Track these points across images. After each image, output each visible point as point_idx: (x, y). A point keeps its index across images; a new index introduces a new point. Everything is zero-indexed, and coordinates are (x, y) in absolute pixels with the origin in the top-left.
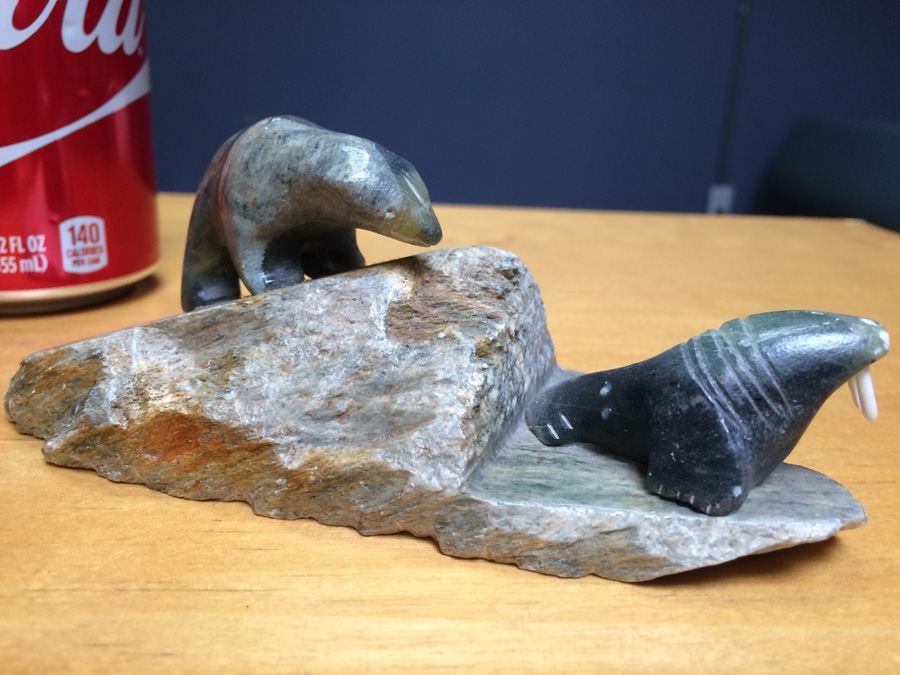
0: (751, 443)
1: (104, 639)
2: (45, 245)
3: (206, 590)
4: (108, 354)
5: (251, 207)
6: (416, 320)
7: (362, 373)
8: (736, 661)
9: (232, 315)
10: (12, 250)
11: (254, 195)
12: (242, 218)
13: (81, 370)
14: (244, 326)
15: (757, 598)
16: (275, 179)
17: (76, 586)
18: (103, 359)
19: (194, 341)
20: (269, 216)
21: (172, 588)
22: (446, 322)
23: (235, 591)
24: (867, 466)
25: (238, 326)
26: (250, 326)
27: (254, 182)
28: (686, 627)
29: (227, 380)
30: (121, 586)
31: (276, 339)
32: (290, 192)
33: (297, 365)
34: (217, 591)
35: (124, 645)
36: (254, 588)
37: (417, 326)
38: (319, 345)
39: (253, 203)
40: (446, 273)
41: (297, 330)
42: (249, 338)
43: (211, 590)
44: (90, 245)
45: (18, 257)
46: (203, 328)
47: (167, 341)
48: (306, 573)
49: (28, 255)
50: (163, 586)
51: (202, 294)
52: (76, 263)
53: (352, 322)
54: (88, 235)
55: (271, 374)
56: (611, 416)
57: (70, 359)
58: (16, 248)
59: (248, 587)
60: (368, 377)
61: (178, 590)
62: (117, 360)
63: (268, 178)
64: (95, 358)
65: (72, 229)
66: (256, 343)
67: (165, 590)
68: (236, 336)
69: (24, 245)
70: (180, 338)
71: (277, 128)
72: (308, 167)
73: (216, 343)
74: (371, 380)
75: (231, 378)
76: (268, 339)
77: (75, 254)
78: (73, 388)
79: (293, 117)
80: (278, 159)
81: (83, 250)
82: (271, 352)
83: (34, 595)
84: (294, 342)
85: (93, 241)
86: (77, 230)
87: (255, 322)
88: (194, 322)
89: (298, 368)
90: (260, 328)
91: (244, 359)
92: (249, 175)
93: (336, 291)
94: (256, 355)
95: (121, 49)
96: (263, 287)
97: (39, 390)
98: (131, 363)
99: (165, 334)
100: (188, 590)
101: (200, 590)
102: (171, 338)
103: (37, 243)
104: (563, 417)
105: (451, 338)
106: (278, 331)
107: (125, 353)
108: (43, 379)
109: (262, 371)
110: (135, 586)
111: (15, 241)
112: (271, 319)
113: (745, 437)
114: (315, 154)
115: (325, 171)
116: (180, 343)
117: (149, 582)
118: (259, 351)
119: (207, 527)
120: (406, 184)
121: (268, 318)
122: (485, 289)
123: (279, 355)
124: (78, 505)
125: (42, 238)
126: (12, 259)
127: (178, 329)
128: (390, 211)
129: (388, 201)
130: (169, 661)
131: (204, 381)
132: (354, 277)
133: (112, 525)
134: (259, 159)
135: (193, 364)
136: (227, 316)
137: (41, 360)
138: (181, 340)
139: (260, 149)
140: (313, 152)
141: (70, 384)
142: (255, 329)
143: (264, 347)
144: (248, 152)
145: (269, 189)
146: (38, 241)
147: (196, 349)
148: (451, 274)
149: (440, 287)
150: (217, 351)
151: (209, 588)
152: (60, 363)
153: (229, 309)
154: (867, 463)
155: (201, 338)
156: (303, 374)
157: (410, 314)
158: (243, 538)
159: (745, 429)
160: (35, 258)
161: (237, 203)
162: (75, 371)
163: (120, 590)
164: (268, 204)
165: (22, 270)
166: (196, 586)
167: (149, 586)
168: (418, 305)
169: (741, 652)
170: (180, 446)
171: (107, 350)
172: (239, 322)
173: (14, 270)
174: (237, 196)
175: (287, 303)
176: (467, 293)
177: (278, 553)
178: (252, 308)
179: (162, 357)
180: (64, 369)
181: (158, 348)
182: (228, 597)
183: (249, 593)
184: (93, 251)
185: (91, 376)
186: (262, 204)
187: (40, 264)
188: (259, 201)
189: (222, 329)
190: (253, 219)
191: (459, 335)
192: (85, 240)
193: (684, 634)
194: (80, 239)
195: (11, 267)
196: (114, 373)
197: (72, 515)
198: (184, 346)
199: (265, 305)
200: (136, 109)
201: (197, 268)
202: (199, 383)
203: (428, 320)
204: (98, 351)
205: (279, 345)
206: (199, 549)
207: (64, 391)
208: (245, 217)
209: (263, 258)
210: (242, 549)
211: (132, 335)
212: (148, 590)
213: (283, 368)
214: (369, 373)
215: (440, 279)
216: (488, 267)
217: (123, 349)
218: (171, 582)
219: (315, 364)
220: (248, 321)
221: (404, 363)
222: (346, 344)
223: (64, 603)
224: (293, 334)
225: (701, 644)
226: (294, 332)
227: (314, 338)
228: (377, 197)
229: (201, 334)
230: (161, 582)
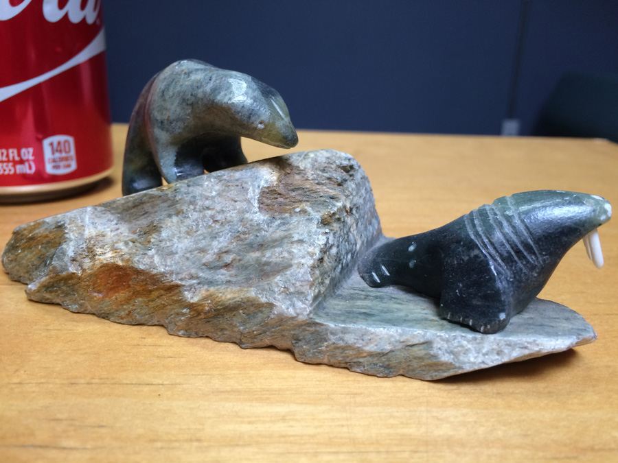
0: (513, 282)
1: (59, 416)
2: (33, 155)
3: (132, 384)
4: (69, 224)
5: (166, 122)
6: (281, 200)
7: (242, 236)
8: (500, 433)
9: (153, 197)
10: (11, 158)
11: (168, 114)
12: (160, 130)
13: (51, 235)
14: (162, 205)
15: (517, 392)
16: (183, 102)
17: (43, 380)
18: (66, 228)
19: (128, 216)
20: (178, 128)
21: (108, 382)
22: (301, 201)
23: (152, 384)
24: (600, 304)
25: (158, 205)
26: (166, 204)
27: (168, 105)
28: (465, 411)
29: (149, 242)
30: (73, 381)
31: (183, 213)
32: (192, 112)
33: (197, 231)
34: (140, 384)
35: (72, 420)
36: (165, 383)
37: (280, 204)
38: (212, 217)
39: (168, 120)
40: (302, 168)
41: (198, 207)
42: (166, 212)
43: (136, 384)
44: (64, 155)
45: (15, 163)
46: (134, 207)
47: (110, 216)
48: (201, 373)
49: (22, 162)
50: (102, 381)
51: (136, 185)
52: (55, 167)
53: (236, 201)
54: (63, 148)
55: (179, 237)
56: (415, 265)
57: (43, 228)
58: (13, 157)
59: (161, 382)
60: (246, 239)
61: (113, 384)
62: (75, 228)
63: (178, 101)
64: (60, 227)
65: (51, 144)
66: (170, 216)
67: (103, 384)
68: (156, 212)
69: (19, 155)
70: (119, 213)
71: (184, 68)
72: (205, 93)
73: (143, 217)
74: (248, 241)
75: (152, 240)
76: (177, 214)
77: (54, 161)
78: (45, 248)
79: (195, 60)
80: (184, 88)
81: (60, 158)
82: (180, 222)
83: (14, 386)
84: (196, 215)
85: (66, 152)
86: (55, 145)
87: (169, 203)
88: (128, 202)
89: (198, 233)
90: (172, 206)
91: (162, 227)
92: (164, 100)
93: (225, 180)
94: (169, 224)
95: (84, 20)
96: (175, 178)
97: (23, 250)
98: (84, 230)
99: (109, 211)
100: (120, 384)
101: (127, 384)
102: (112, 214)
103: (28, 153)
104: (383, 267)
105: (304, 212)
106: (184, 208)
107: (81, 224)
108: (26, 242)
109: (174, 235)
110: (82, 381)
111: (13, 152)
112: (180, 199)
113: (508, 278)
114: (209, 85)
115: (215, 96)
116: (118, 217)
117: (93, 378)
118: (172, 222)
119: (135, 342)
120: (273, 104)
121: (178, 199)
122: (329, 179)
123: (185, 224)
124: (49, 328)
125: (31, 150)
126: (10, 164)
127: (116, 209)
128: (261, 123)
129: (259, 116)
130: (103, 431)
131: (134, 242)
132: (237, 171)
133: (70, 341)
134: (171, 89)
135: (127, 231)
136: (150, 198)
137: (25, 229)
138: (119, 215)
139: (172, 82)
140: (208, 83)
141: (43, 245)
142: (169, 207)
143: (175, 219)
144: (164, 84)
145: (178, 110)
146: (28, 152)
147: (130, 222)
148: (305, 168)
149: (297, 177)
150: (143, 222)
151: (134, 382)
152: (37, 231)
153: (151, 193)
154: (601, 301)
155: (132, 213)
156: (201, 237)
157: (276, 196)
158: (160, 349)
159: (509, 273)
160: (27, 164)
161: (157, 120)
162: (47, 236)
163: (72, 384)
164: (178, 120)
165: (18, 172)
166: (125, 382)
167: (94, 381)
168: (281, 190)
169: (503, 428)
170: (117, 287)
171: (68, 221)
172: (158, 202)
173: (12, 172)
174: (157, 115)
175: (191, 189)
176: (317, 182)
177: (182, 360)
178: (167, 192)
179: (106, 227)
180: (39, 235)
181: (104, 221)
182: (146, 389)
183: (161, 386)
184: (66, 159)
185: (57, 240)
186: (174, 120)
187: (30, 168)
188: (171, 118)
189: (147, 207)
190: (167, 131)
191: (309, 209)
192: (60, 151)
193: (464, 415)
194: (57, 151)
195: (10, 170)
196: (73, 237)
197: (44, 334)
198: (122, 219)
199: (175, 190)
200: (95, 61)
201: (132, 167)
202: (131, 244)
203: (288, 200)
204: (62, 223)
205: (185, 217)
206: (128, 356)
207: (40, 251)
208: (162, 130)
209: (175, 158)
210: (158, 357)
211: (86, 211)
212: (92, 384)
213: (188, 233)
214: (247, 236)
215: (297, 172)
216: (332, 164)
217: (80, 221)
218: (108, 379)
219: (210, 230)
220: (164, 201)
221: (271, 229)
222: (231, 216)
223: (34, 392)
224: (194, 210)
225: (475, 422)
226: (195, 208)
227: (209, 212)
228: (251, 113)
229: (132, 211)
230: (101, 379)
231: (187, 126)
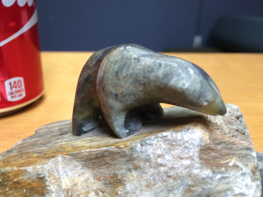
4: (49, 177)
5: (120, 95)
6: (213, 154)
7: (192, 189)
9: (113, 153)
11: (122, 90)
12: (115, 101)
13: (34, 184)
14: (120, 159)
18: (46, 181)
19: (91, 164)
20: (130, 101)
22: (228, 155)
25: (116, 159)
26: (124, 159)
27: (122, 83)
29: (117, 194)
31: (141, 169)
32: (144, 90)
33: (155, 185)
37: (214, 158)
38: (166, 173)
39: (122, 94)
40: (219, 124)
41: (152, 164)
42: (124, 167)
44: (18, 89)
46: (96, 158)
47: (76, 162)
52: (12, 97)
53: (182, 159)
54: (17, 85)
55: (141, 190)
57: (27, 177)
60: (195, 191)
62: (54, 181)
63: (131, 81)
64: (41, 179)
65: (10, 84)
66: (130, 170)
68: (116, 164)
70: (83, 161)
72: (157, 77)
73: (104, 167)
74: (197, 193)
75: (119, 193)
76: (136, 168)
77: (12, 93)
78: (30, 193)
80: (136, 71)
82: (139, 176)
84: (152, 171)
85: (19, 87)
87: (127, 158)
88: (91, 155)
89: (156, 186)
90: (130, 161)
91: (125, 181)
92: (119, 79)
93: (169, 140)
94: (131, 178)
97: (11, 189)
98: (61, 182)
99: (75, 159)
102: (78, 161)
105: (235, 166)
106: (141, 164)
107: (58, 176)
108: (12, 184)
109: (136, 188)
112: (137, 157)
114: (160, 70)
115: (169, 80)
118: (132, 176)
120: (212, 85)
121: (135, 157)
122: (237, 130)
123: (144, 178)
127: (82, 158)
128: (206, 101)
129: (206, 97)
131: (103, 192)
134: (124, 71)
135: (92, 177)
136: (110, 154)
137: (10, 172)
138: (83, 163)
139: (125, 65)
140: (158, 69)
141: (28, 190)
142: (127, 161)
143: (135, 173)
144: (116, 66)
145: (131, 87)
147: (93, 169)
148: (221, 124)
149: (218, 132)
150: (105, 171)
152: (21, 178)
153: (111, 150)
155: (95, 163)
156: (159, 190)
157: (209, 151)
161: (111, 93)
162: (30, 184)
164: (130, 95)
168: (212, 146)
171: (47, 175)
172: (117, 156)
175: (144, 148)
176: (232, 135)
178: (124, 150)
179: (74, 172)
180: (24, 181)
181: (71, 167)
184: (19, 91)
185: (40, 189)
186: (127, 94)
188: (125, 93)
189: (108, 159)
190: (121, 102)
191: (240, 164)
192: (16, 87)
194: (14, 87)
196: (54, 190)
198: (85, 166)
199: (132, 149)
202: (100, 193)
203: (218, 154)
204: (43, 175)
205: (143, 173)
207: (25, 193)
208: (117, 101)
211: (58, 162)
213: (147, 186)
214: (195, 188)
215: (217, 128)
216: (232, 116)
217: (56, 174)
219: (165, 183)
220: (122, 156)
221: (214, 182)
222: (181, 172)
224: (150, 166)
226: (150, 165)
227: (162, 169)
229: (95, 161)
231: (137, 99)
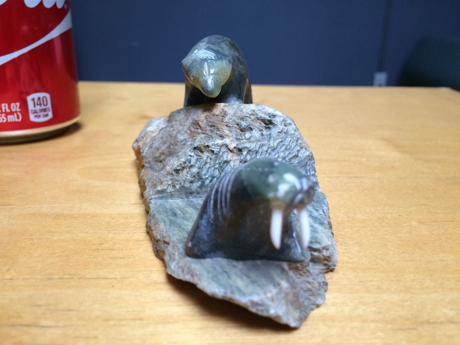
1: (39, 303)
2: (20, 108)
3: (93, 278)
8: (361, 311)
10: (4, 111)
15: (374, 280)
17: (28, 277)
21: (75, 277)
23: (107, 278)
24: (438, 213)
28: (335, 295)
30: (50, 277)
34: (98, 278)
35: (49, 305)
36: (117, 277)
43: (95, 278)
45: (7, 114)
48: (144, 270)
49: (12, 113)
50: (71, 276)
54: (42, 102)
58: (5, 110)
59: (113, 276)
61: (79, 278)
67: (72, 278)
69: (9, 108)
77: (35, 112)
81: (40, 110)
83: (6, 281)
86: (36, 100)
95: (55, 5)
100: (83, 278)
101: (89, 278)
103: (16, 107)
110: (57, 277)
111: (5, 106)
113: (210, 220)
117: (64, 275)
119: (96, 247)
120: (203, 65)
124: (32, 237)
125: (18, 104)
126: (3, 115)
128: (193, 77)
129: (192, 72)
130: (71, 313)
133: (48, 247)
151: (94, 277)
154: (439, 212)
158: (113, 252)
159: (212, 216)
160: (15, 114)
163: (49, 279)
165: (9, 121)
166: (88, 277)
167: (64, 276)
169: (363, 307)
173: (5, 121)
177: (130, 260)
182: (103, 282)
183: (114, 280)
187: (18, 117)
193: (334, 298)
195: (3, 119)
197: (29, 242)
200: (65, 36)
206: (90, 258)
210: (112, 258)
212: (63, 278)
218: (75, 275)
223: (21, 285)
225: (343, 303)
228: (189, 70)
230: (70, 275)
